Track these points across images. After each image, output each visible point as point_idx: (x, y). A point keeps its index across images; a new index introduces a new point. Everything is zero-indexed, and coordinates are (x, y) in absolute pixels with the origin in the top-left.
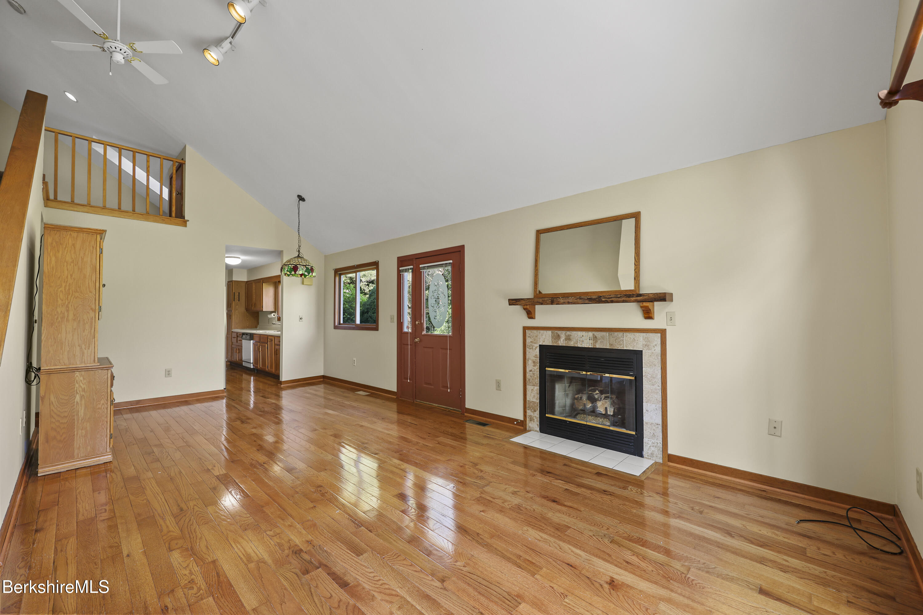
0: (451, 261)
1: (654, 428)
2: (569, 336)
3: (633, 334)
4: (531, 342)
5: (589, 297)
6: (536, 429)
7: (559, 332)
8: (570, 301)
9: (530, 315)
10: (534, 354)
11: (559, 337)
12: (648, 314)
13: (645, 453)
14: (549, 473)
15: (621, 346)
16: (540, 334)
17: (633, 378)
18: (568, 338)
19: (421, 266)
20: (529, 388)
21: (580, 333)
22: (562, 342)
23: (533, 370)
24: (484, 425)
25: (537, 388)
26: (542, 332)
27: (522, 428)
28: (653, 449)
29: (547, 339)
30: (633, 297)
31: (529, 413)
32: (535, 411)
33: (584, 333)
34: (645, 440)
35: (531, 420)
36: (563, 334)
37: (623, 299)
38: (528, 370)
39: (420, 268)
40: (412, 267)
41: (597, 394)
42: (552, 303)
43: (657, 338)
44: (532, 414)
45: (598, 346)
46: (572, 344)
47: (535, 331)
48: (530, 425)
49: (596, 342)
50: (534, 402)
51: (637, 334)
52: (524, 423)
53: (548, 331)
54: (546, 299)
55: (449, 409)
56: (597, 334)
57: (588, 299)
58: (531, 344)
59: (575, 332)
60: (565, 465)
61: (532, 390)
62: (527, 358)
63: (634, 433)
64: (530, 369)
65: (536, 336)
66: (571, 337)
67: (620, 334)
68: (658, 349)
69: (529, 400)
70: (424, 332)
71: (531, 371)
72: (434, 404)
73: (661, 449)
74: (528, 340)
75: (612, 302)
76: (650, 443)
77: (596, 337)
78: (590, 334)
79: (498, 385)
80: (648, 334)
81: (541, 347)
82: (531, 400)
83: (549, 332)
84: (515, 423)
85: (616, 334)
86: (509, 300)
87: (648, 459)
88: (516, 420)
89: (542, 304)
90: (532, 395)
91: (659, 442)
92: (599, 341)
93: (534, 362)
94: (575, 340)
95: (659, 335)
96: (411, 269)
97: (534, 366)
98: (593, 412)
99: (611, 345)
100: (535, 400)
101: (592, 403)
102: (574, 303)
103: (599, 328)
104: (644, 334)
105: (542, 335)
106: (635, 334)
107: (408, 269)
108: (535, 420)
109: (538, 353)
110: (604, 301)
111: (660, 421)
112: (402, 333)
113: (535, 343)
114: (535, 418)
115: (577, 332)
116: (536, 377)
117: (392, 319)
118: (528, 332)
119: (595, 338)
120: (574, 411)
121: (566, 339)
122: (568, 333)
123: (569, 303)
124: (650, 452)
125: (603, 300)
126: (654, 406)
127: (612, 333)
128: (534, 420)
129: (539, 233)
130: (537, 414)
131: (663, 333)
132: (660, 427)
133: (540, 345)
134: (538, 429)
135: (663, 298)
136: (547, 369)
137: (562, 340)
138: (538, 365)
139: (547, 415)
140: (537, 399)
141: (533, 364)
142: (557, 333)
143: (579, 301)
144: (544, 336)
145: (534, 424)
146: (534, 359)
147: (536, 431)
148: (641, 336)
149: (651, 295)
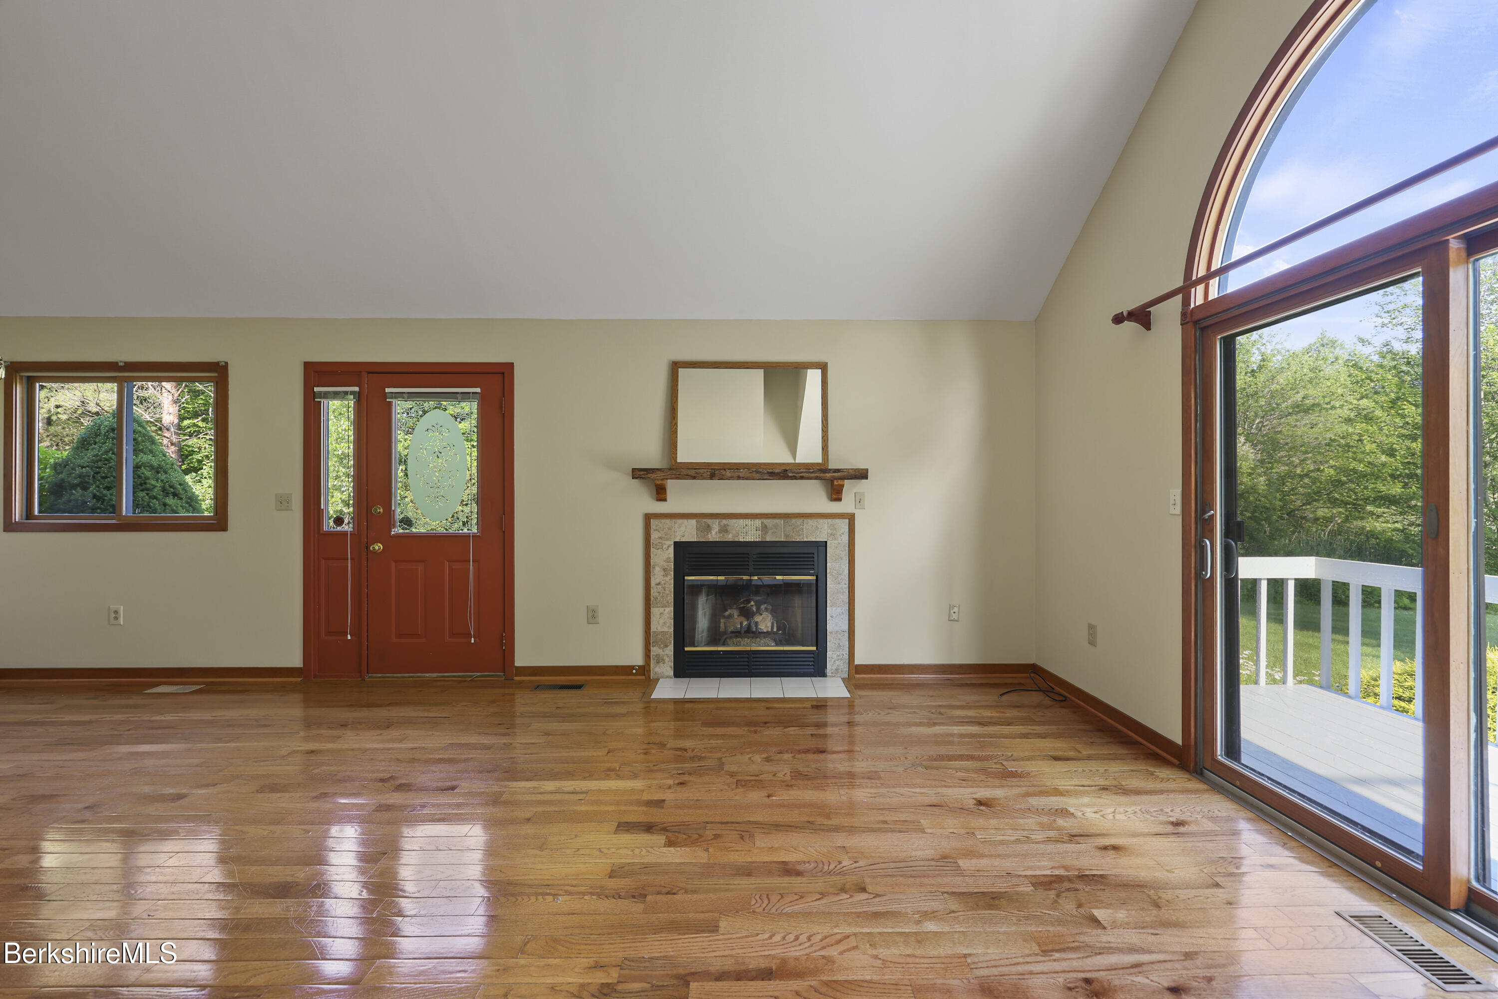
0: (478, 390)
1: (840, 636)
2: (725, 526)
3: (815, 520)
4: (660, 538)
5: (770, 471)
6: (667, 674)
7: (710, 521)
8: (741, 475)
9: (660, 494)
10: (664, 557)
11: (709, 528)
12: (836, 494)
13: (829, 670)
14: (766, 723)
15: (801, 537)
16: (676, 525)
17: (814, 578)
18: (724, 530)
19: (387, 390)
20: (655, 611)
21: (742, 522)
22: (714, 536)
23: (663, 582)
24: (578, 687)
25: (669, 611)
26: (679, 521)
27: (643, 677)
28: (837, 663)
29: (688, 532)
30: (829, 473)
31: (655, 650)
32: (666, 646)
33: (748, 522)
34: (829, 654)
35: (658, 662)
36: (715, 525)
37: (816, 475)
38: (653, 584)
39: (385, 395)
40: (356, 389)
41: (754, 605)
42: (712, 476)
43: (844, 524)
44: (660, 652)
45: (768, 540)
46: (729, 537)
47: (667, 521)
48: (657, 669)
49: (766, 533)
50: (664, 633)
51: (821, 521)
52: (647, 668)
53: (689, 520)
54: (701, 471)
55: (471, 676)
56: (768, 522)
57: (768, 473)
58: (659, 541)
59: (734, 521)
60: (768, 708)
61: (661, 613)
62: (652, 564)
63: (814, 648)
64: (658, 581)
65: (669, 529)
66: (729, 528)
67: (799, 521)
68: (845, 538)
69: (655, 630)
70: (398, 530)
71: (659, 584)
72: (427, 675)
73: (847, 661)
74: (654, 536)
75: (802, 478)
76: (835, 656)
77: (766, 526)
78: (758, 522)
79: (592, 615)
80: (834, 520)
81: (676, 544)
82: (660, 629)
83: (693, 522)
84: (634, 671)
85: (794, 521)
86: (634, 470)
87: (832, 676)
88: (633, 667)
89: (694, 478)
90: (661, 621)
91: (844, 653)
92: (770, 532)
93: (665, 570)
94: (734, 532)
95: (847, 521)
96: (352, 393)
97: (666, 575)
98: (751, 633)
99: (787, 536)
100: (665, 629)
101: (748, 620)
102: (747, 479)
103: (771, 514)
104: (830, 520)
105: (680, 527)
106: (819, 520)
107: (346, 393)
108: (667, 659)
109: (672, 555)
110: (791, 477)
111: (846, 628)
112: (319, 533)
113: (667, 540)
114: (665, 657)
115: (737, 520)
116: (667, 592)
117: (283, 502)
118: (654, 523)
119: (765, 528)
120: (715, 637)
121: (720, 531)
122: (724, 522)
123: (739, 478)
124: (834, 668)
125: (790, 475)
126: (839, 609)
127: (790, 520)
128: (663, 660)
129: (675, 367)
130: (670, 650)
131: (851, 518)
132: (847, 634)
133: (675, 542)
134: (672, 673)
135: (862, 475)
136: (686, 578)
137: (713, 533)
138: (672, 573)
139: (686, 649)
140: (669, 627)
141: (663, 573)
142: (705, 523)
143: (755, 475)
144: (683, 529)
145: (665, 668)
146: (665, 564)
147: (667, 677)
148: (824, 524)
149: (851, 471)
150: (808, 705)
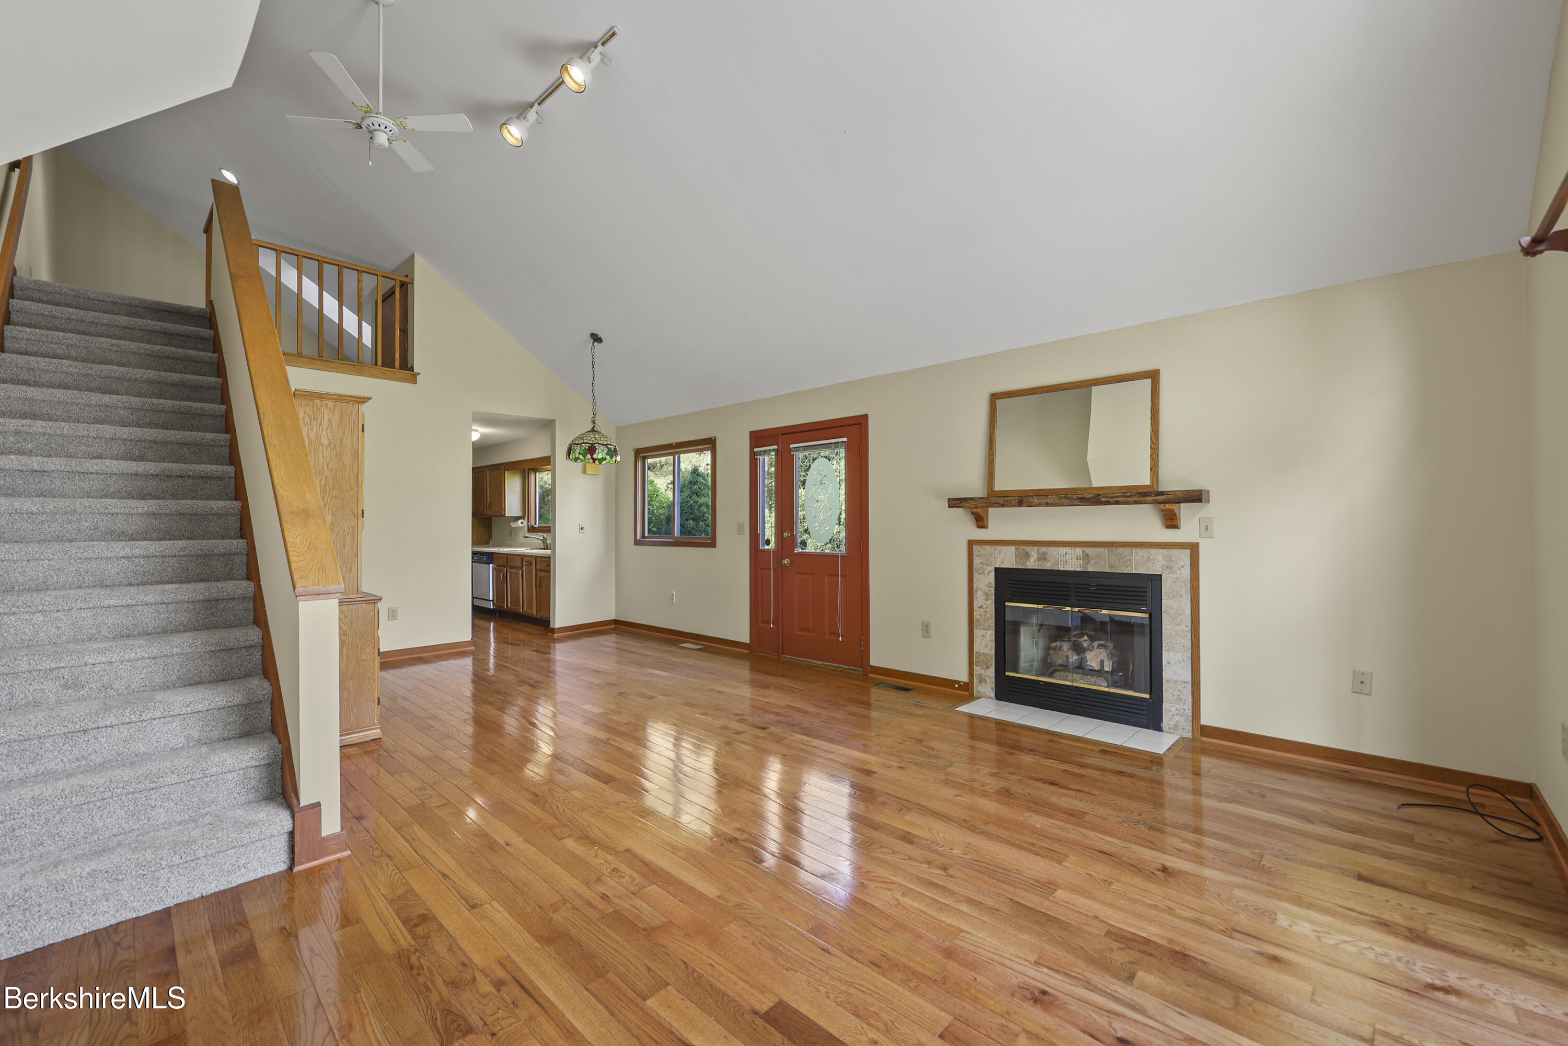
0: (845, 439)
1: (1180, 687)
2: (1044, 554)
3: (1147, 550)
4: (982, 563)
5: (1081, 496)
6: (989, 694)
7: (1028, 549)
8: (1050, 501)
9: (981, 522)
10: (986, 582)
11: (1027, 555)
12: (1171, 521)
13: (1165, 724)
15: (1128, 569)
16: (996, 552)
17: (1147, 616)
18: (1043, 558)
19: (792, 446)
20: (978, 633)
21: (1062, 550)
22: (1032, 563)
23: (985, 606)
24: (906, 689)
25: (991, 634)
26: (999, 548)
27: (967, 693)
28: (1177, 718)
29: (1008, 559)
30: (1149, 496)
31: (978, 670)
32: (988, 668)
33: (1068, 550)
34: (1166, 706)
35: (981, 682)
36: (1034, 553)
37: (1134, 499)
38: (976, 606)
39: (790, 450)
40: (776, 447)
41: (1085, 641)
42: (1020, 504)
43: (1184, 557)
44: (982, 672)
45: (1090, 570)
46: (1048, 566)
47: (988, 547)
48: (980, 688)
49: (1088, 562)
50: (986, 655)
51: (1154, 551)
52: (970, 685)
53: (1008, 547)
54: (1010, 499)
55: (841, 668)
56: (1089, 550)
57: (1078, 498)
58: (981, 566)
59: (1053, 549)
61: (983, 636)
62: (974, 588)
63: (1147, 696)
64: (980, 604)
65: (990, 555)
66: (1047, 556)
67: (1127, 551)
68: (1186, 572)
69: (978, 650)
70: (798, 550)
71: (981, 607)
72: (815, 662)
73: (1190, 718)
74: (977, 561)
75: (1117, 503)
76: (1173, 710)
77: (1087, 555)
78: (1079, 551)
79: (926, 630)
80: (1170, 551)
81: (998, 571)
82: (982, 651)
83: (1012, 549)
84: (957, 686)
85: (1120, 550)
86: (949, 500)
87: (1170, 733)
88: (958, 682)
89: (1003, 506)
90: (983, 643)
91: (1186, 708)
92: (1092, 562)
93: (986, 594)
94: (1053, 560)
95: (1188, 551)
96: (774, 450)
97: (987, 599)
98: (1081, 667)
99: (1112, 566)
100: (987, 651)
101: (1078, 654)
102: (1056, 505)
103: (1093, 542)
104: (1165, 551)
105: (1000, 553)
106: (1151, 550)
107: (770, 450)
108: (988, 681)
109: (993, 581)
110: (1104, 502)
111: (1188, 678)
112: (758, 551)
113: (988, 565)
114: (987, 678)
115: (1057, 548)
116: (989, 616)
117: (740, 528)
118: (976, 548)
119: (1086, 557)
120: (1048, 667)
121: (1039, 559)
122: (1043, 549)
123: (1047, 504)
124: (1172, 723)
125: (1103, 500)
126: (1179, 655)
127: (1114, 549)
128: (985, 681)
129: (995, 398)
130: (991, 672)
131: (1194, 549)
132: (1189, 687)
133: (996, 568)
134: (993, 695)
135: (1196, 497)
136: (1007, 604)
137: (1032, 560)
138: (993, 598)
139: (1007, 674)
140: (990, 650)
141: (984, 597)
142: (1024, 550)
143: (1064, 501)
144: (1003, 555)
145: (987, 688)
146: (986, 589)
147: (989, 697)
148: (1159, 554)
149: (1179, 494)
150: (1098, 749)
